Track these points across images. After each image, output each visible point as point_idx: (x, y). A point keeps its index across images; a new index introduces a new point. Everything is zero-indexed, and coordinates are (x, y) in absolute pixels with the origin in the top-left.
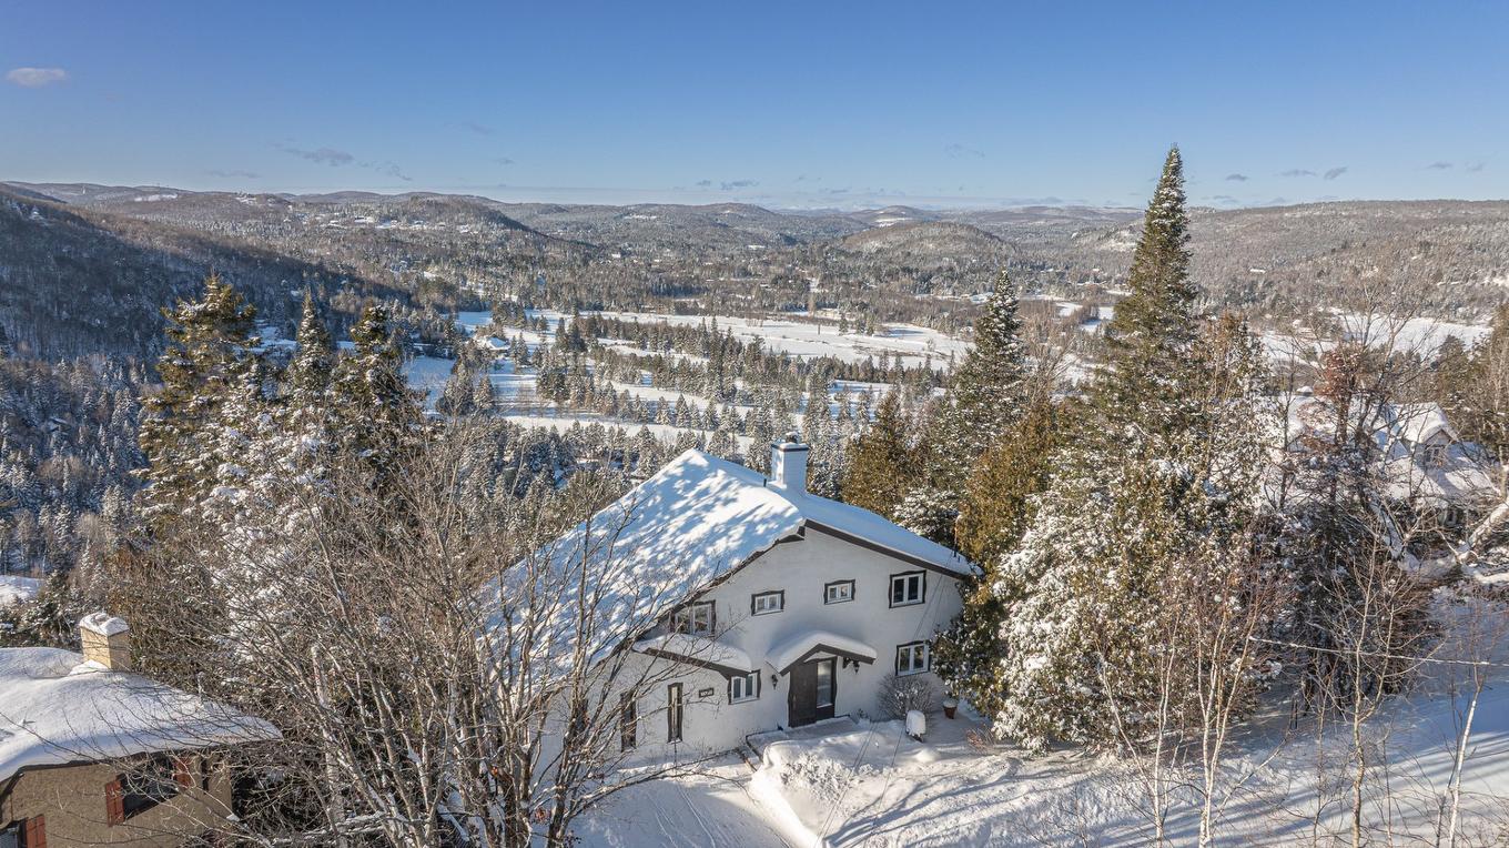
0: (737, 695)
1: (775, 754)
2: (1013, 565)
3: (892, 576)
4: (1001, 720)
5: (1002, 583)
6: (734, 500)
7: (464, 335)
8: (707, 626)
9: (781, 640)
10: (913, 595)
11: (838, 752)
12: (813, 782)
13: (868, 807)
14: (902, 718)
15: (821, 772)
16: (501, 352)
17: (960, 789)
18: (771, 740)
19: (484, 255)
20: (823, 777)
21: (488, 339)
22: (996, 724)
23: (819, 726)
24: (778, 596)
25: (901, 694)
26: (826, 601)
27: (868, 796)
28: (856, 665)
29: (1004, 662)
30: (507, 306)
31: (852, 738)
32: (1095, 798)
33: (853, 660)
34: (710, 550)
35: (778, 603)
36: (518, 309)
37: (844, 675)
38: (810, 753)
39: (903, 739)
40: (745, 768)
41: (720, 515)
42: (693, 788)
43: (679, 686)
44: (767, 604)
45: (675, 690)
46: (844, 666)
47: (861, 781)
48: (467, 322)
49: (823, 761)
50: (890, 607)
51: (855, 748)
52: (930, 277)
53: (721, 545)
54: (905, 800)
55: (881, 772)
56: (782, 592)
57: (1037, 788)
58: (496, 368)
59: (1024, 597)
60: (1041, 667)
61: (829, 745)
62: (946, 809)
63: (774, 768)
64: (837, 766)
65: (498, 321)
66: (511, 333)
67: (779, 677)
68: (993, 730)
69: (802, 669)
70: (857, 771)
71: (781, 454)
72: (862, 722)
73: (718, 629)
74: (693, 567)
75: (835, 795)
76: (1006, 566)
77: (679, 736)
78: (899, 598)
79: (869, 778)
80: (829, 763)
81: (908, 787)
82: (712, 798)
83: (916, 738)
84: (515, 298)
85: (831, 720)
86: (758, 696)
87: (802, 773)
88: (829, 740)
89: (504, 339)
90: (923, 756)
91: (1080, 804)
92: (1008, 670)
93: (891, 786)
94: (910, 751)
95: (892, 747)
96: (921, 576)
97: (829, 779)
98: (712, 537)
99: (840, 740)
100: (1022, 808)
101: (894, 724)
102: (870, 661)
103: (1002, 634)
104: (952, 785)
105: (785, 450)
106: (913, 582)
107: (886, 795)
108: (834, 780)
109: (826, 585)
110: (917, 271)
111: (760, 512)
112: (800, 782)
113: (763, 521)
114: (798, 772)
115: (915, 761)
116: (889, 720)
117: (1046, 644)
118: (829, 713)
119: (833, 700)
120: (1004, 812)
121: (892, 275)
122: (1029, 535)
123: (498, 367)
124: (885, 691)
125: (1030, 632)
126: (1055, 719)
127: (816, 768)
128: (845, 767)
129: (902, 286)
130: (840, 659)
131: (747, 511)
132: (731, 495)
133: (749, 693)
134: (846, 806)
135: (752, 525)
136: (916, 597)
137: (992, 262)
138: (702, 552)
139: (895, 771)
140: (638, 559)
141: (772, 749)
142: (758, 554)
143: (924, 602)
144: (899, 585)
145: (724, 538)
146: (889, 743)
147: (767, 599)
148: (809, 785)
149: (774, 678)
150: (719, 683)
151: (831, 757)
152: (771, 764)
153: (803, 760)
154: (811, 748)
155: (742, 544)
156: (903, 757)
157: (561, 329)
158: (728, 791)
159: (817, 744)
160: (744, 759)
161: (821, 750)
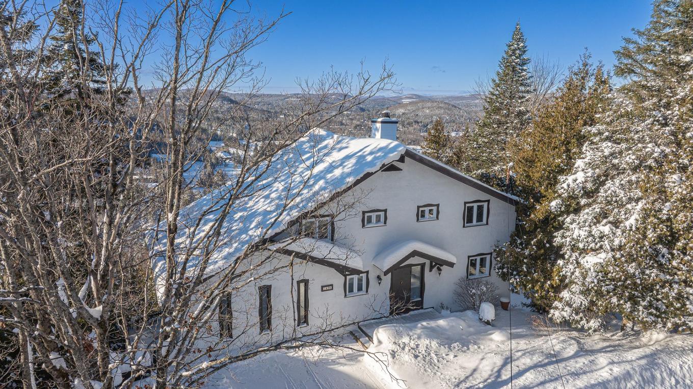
0: (351, 290)
1: (382, 334)
2: (571, 183)
3: (465, 203)
4: (556, 308)
5: (559, 201)
6: (346, 147)
7: (211, 151)
8: (328, 234)
9: (385, 247)
10: (480, 219)
11: (433, 333)
12: (416, 357)
13: (467, 378)
14: (475, 308)
15: (422, 349)
16: (228, 158)
17: (546, 361)
18: (378, 325)
19: (220, 116)
20: (423, 352)
21: (222, 152)
22: (552, 311)
23: (412, 316)
24: (382, 214)
25: (474, 291)
26: (418, 220)
27: (464, 368)
28: (439, 269)
29: (560, 262)
30: (231, 138)
31: (442, 322)
32: (670, 370)
33: (437, 264)
34: (329, 176)
35: (382, 219)
36: (236, 140)
37: (430, 277)
38: (411, 334)
39: (478, 324)
40: (358, 346)
41: (337, 156)
42: (315, 364)
43: (306, 282)
44: (374, 219)
45: (302, 285)
46: (431, 271)
47: (455, 356)
48: (213, 145)
49: (422, 340)
50: (464, 227)
51: (445, 330)
52: (427, 125)
53: (338, 172)
54: (499, 371)
55: (468, 349)
56: (385, 211)
57: (616, 360)
58: (225, 166)
59: (577, 211)
60: (602, 261)
61: (424, 328)
62: (541, 379)
63: (382, 346)
64: (434, 344)
65: (226, 145)
66: (232, 150)
67: (382, 277)
68: (550, 316)
69: (399, 272)
70: (449, 347)
71: (379, 125)
72: (444, 312)
73: (336, 236)
74: (317, 187)
75: (436, 368)
76: (565, 186)
77: (306, 321)
78: (470, 220)
79: (460, 354)
80: (427, 342)
81: (499, 361)
82: (332, 370)
83: (488, 323)
84: (235, 135)
85: (421, 311)
86: (367, 291)
87: (407, 349)
88: (424, 323)
89: (229, 153)
90: (497, 337)
91: (658, 376)
92: (565, 267)
93: (482, 359)
94: (486, 333)
95: (472, 329)
96: (485, 204)
97: (429, 354)
98: (331, 168)
99: (433, 324)
100: (610, 378)
101: (469, 313)
102: (451, 265)
103: (558, 240)
104: (536, 359)
105: (382, 122)
106: (480, 208)
107: (481, 366)
108: (433, 355)
109: (419, 207)
110: (421, 122)
111: (368, 150)
112: (406, 357)
113: (371, 153)
114: (403, 349)
115: (491, 340)
116: (465, 310)
117: (606, 242)
118: (420, 304)
119: (422, 295)
120: (596, 382)
121: (410, 124)
122: (579, 163)
123: (226, 165)
124: (460, 290)
125: (590, 234)
126: (621, 302)
127: (417, 346)
128: (440, 345)
129: (414, 129)
130: (428, 262)
131: (357, 150)
132: (344, 145)
133: (360, 289)
134: (448, 377)
135: (363, 157)
136: (482, 221)
137: (456, 118)
138: (323, 178)
139: (479, 348)
140: (274, 189)
141: (381, 330)
142: (368, 175)
143: (487, 224)
144: (470, 210)
145: (341, 167)
146: (470, 326)
147: (374, 215)
148: (413, 359)
149: (379, 278)
150: (338, 280)
151: (429, 337)
152: (380, 342)
153: (406, 340)
154: (411, 330)
155: (354, 169)
156: (482, 337)
157: (256, 148)
158: (346, 365)
159: (416, 327)
160: (357, 339)
161: (419, 331)
